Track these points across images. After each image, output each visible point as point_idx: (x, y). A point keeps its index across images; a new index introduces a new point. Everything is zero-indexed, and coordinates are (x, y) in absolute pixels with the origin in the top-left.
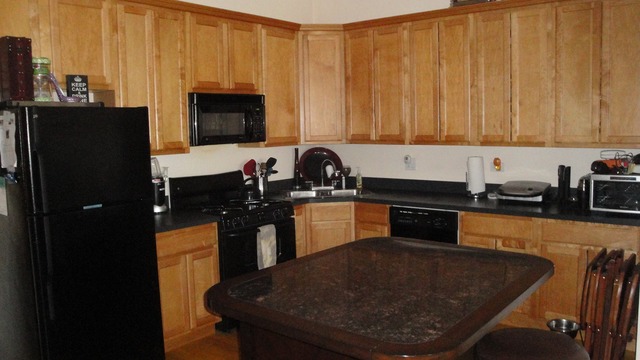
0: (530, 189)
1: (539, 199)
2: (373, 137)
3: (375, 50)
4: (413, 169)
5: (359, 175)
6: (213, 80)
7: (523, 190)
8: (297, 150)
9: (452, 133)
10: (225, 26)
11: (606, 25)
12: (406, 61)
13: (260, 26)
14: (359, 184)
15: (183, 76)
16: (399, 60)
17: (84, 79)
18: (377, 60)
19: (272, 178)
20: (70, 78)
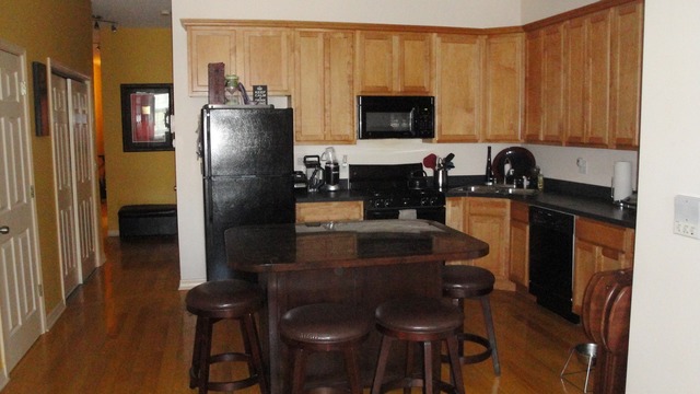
2: (542, 138)
4: (584, 172)
5: (540, 176)
6: (381, 84)
8: (489, 148)
9: (594, 135)
10: (396, 39)
13: (435, 35)
15: (351, 82)
17: (265, 88)
19: (451, 173)
20: (255, 88)
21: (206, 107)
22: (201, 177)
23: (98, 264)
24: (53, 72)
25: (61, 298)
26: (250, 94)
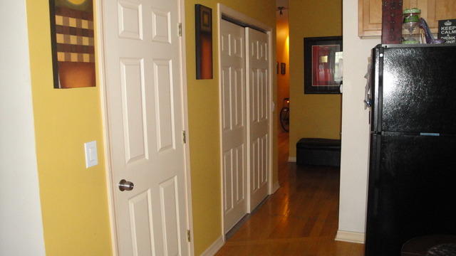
20: (441, 23)
21: (378, 46)
22: (367, 127)
23: (270, 192)
24: (224, 17)
25: (221, 234)
26: (434, 31)
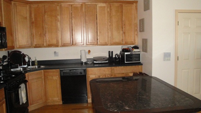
0: (104, 59)
1: (107, 62)
2: (45, 45)
3: (45, 12)
5: (36, 60)
7: (102, 59)
8: (9, 52)
11: (124, 11)
12: (59, 17)
14: (36, 63)
16: (56, 17)
18: (46, 16)
